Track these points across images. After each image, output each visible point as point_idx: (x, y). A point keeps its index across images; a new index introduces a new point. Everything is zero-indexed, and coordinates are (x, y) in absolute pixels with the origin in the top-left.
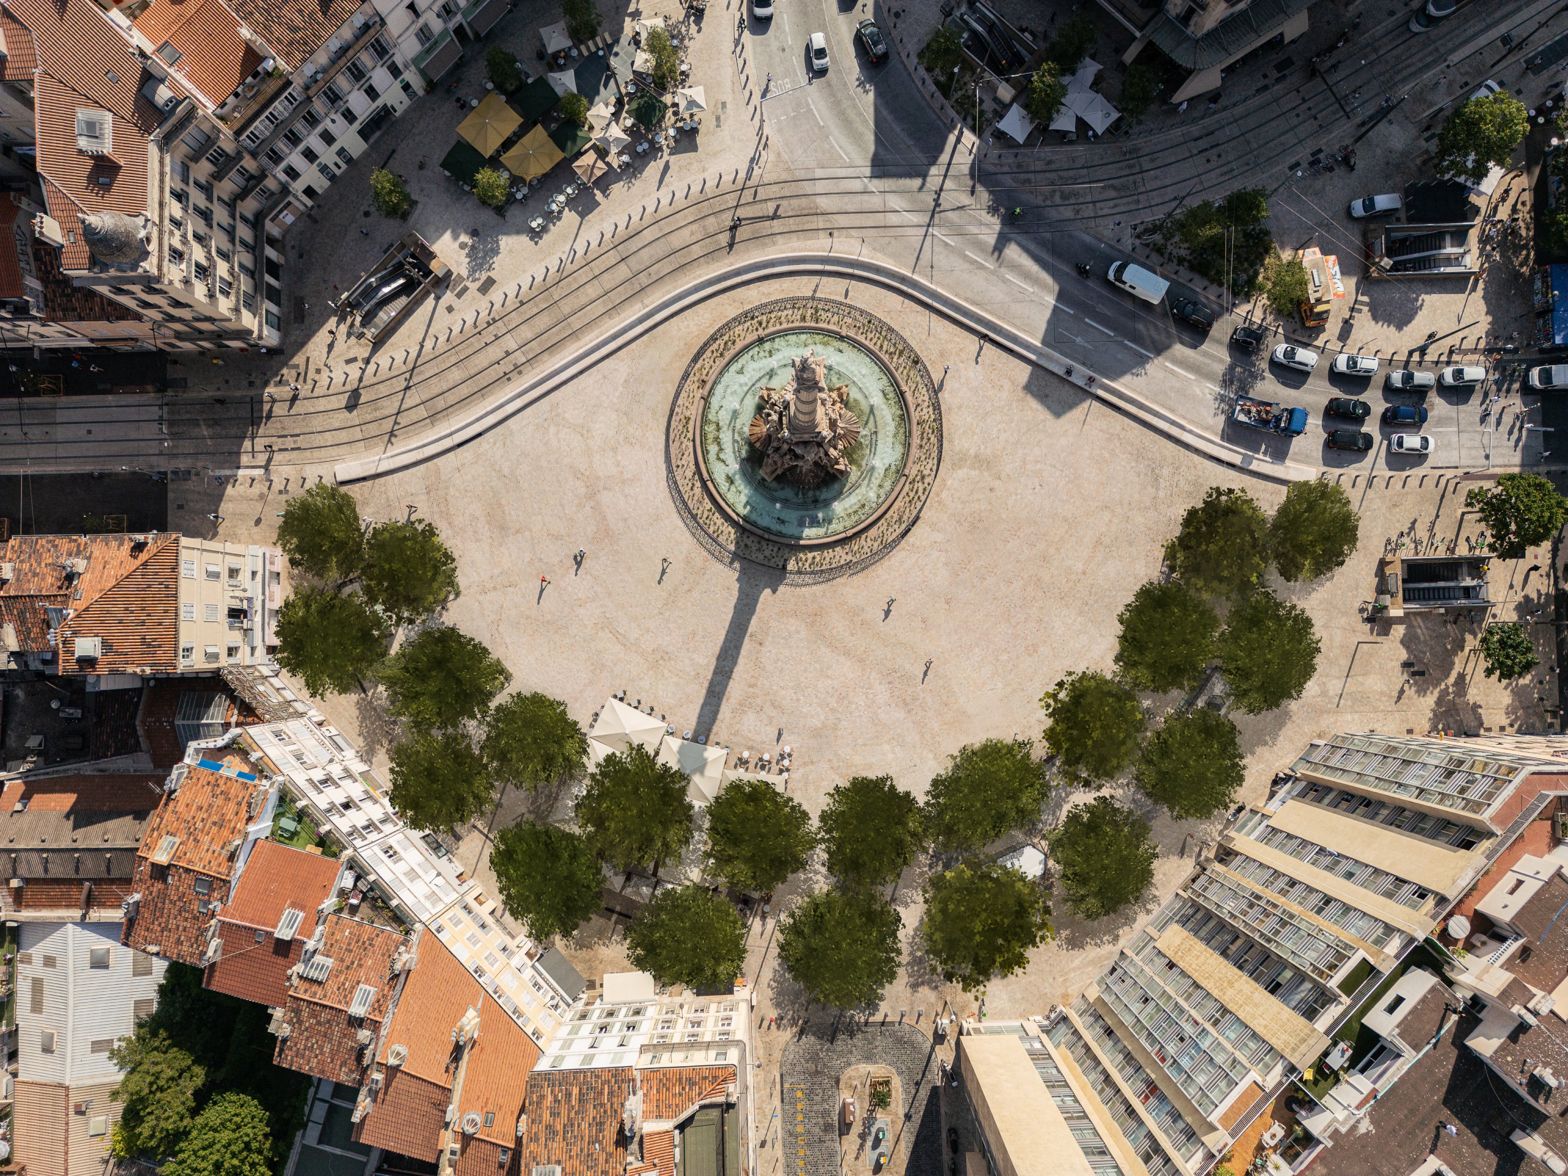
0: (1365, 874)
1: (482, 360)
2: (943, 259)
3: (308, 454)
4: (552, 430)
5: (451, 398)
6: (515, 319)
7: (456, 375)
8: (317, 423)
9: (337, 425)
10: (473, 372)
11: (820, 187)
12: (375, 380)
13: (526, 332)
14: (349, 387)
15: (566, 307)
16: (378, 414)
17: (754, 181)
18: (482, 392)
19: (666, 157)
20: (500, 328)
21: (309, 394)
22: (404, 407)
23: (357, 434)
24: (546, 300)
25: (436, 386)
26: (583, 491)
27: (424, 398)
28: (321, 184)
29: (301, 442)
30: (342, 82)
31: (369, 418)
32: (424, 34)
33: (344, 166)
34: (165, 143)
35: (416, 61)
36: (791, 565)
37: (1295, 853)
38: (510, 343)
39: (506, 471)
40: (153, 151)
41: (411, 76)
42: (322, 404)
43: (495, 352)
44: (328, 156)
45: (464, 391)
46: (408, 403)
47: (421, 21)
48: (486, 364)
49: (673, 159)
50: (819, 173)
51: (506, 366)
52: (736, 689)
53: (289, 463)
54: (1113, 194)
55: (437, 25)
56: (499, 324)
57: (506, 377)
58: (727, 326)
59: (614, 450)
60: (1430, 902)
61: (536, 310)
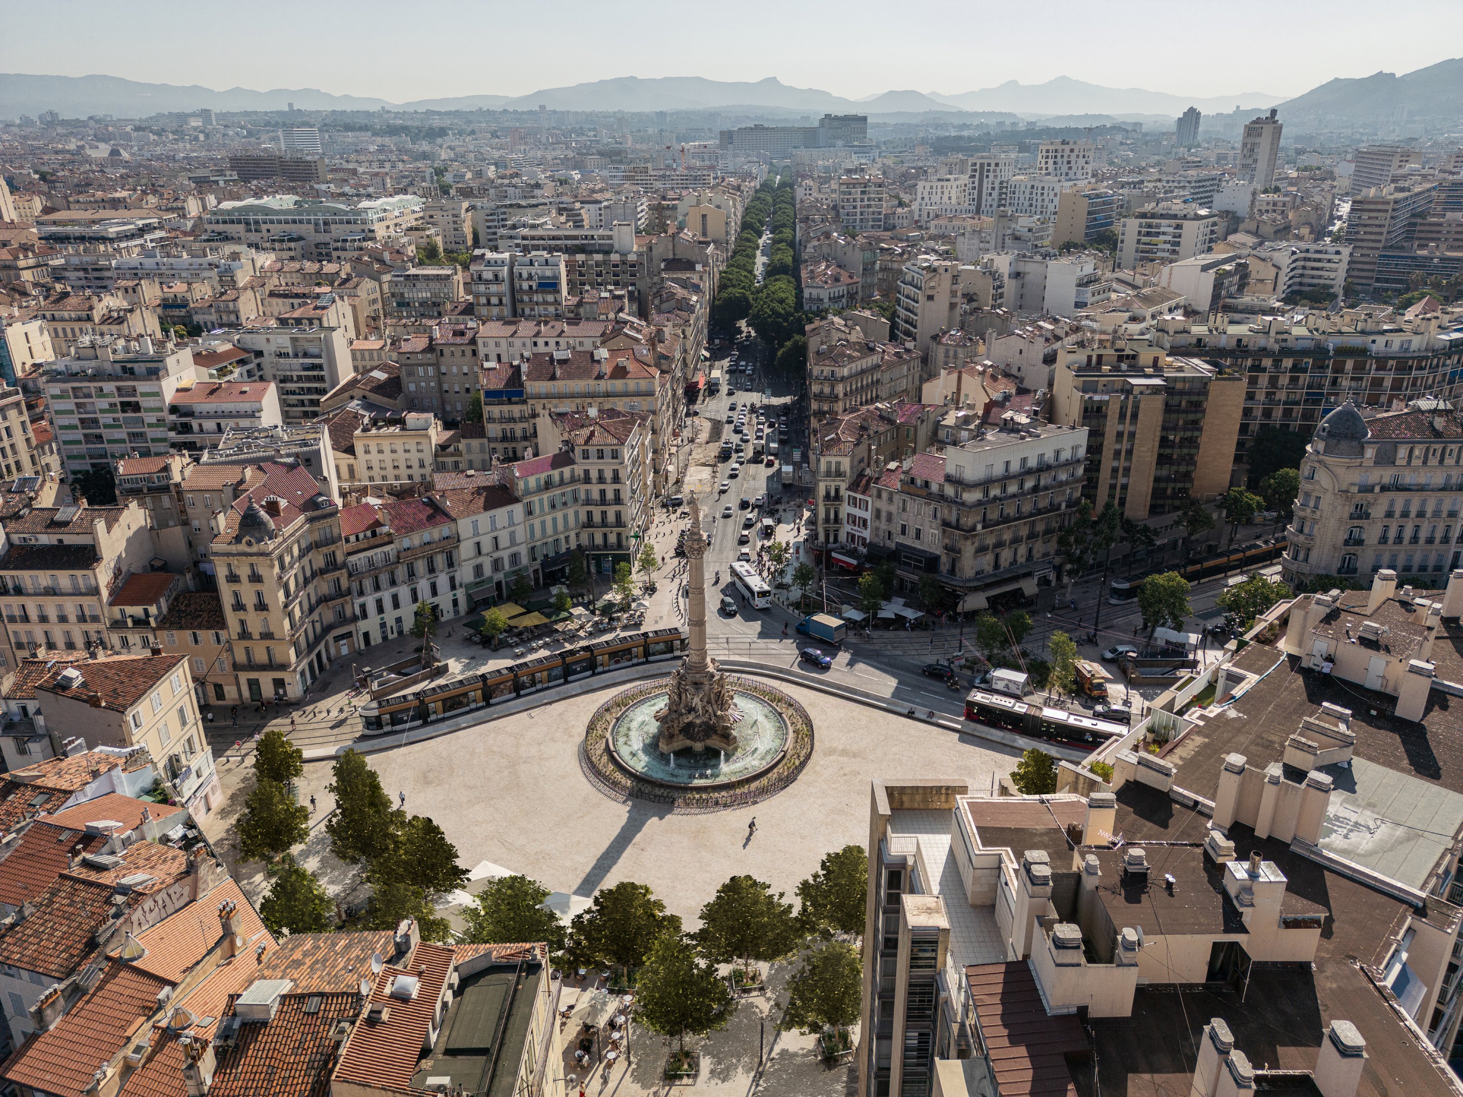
26: (505, 764)
28: (376, 638)
30: (421, 566)
32: (478, 570)
33: (395, 635)
34: (310, 520)
35: (468, 587)
36: (680, 801)
40: (302, 518)
41: (461, 594)
44: (390, 615)
47: (479, 560)
55: (488, 571)
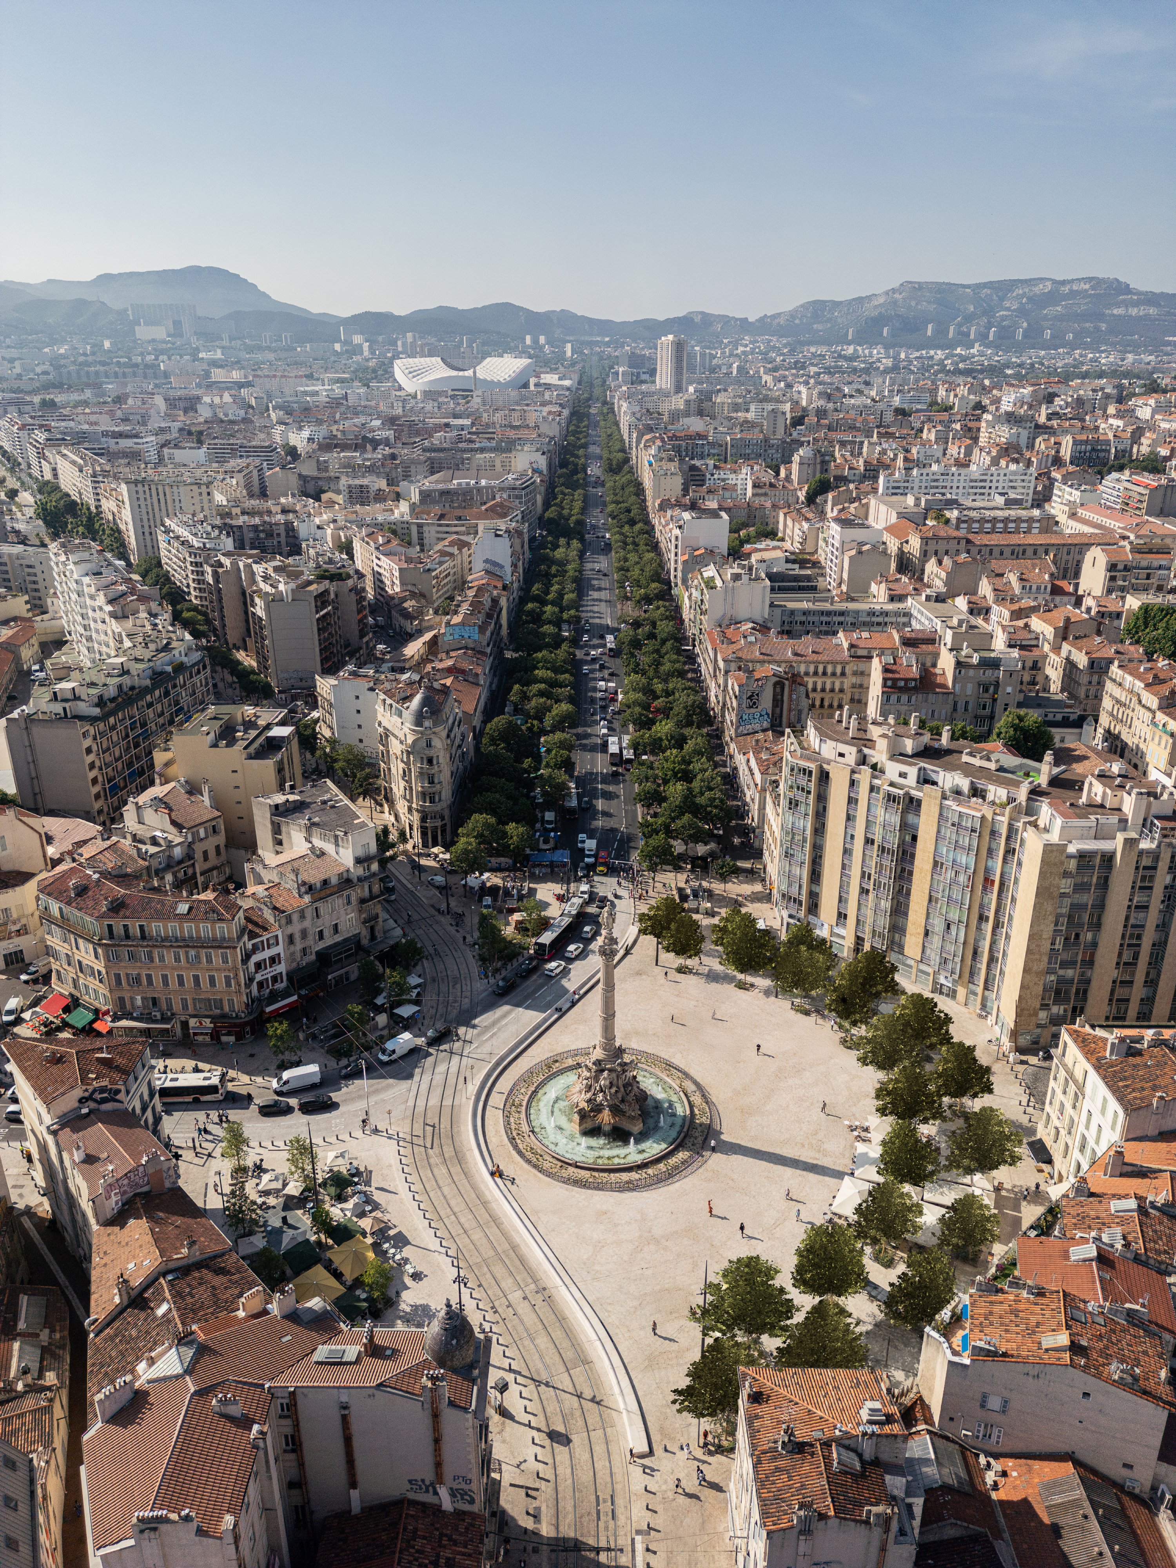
0: (850, 832)
1: (530, 1319)
2: (487, 1048)
3: (618, 1487)
4: (597, 1268)
5: (564, 1344)
6: (494, 1291)
7: (542, 1341)
8: (585, 1476)
9: (587, 1456)
10: (540, 1326)
11: (421, 1103)
12: (541, 1416)
13: (507, 1283)
14: (547, 1442)
15: (490, 1253)
16: (578, 1413)
17: (408, 1138)
18: (561, 1320)
19: (372, 1189)
20: (501, 1305)
21: (551, 1485)
22: (571, 1390)
23: (596, 1436)
24: (480, 1267)
25: (552, 1357)
26: (652, 1247)
27: (563, 1369)
29: (604, 1495)
31: (581, 1422)
36: (705, 1120)
37: (846, 901)
38: (516, 1296)
39: (636, 1303)
42: (564, 1471)
43: (523, 1308)
45: (558, 1334)
46: (567, 1385)
48: (534, 1316)
49: (374, 1184)
50: (411, 1103)
51: (538, 1300)
52: (807, 1156)
53: (628, 1507)
54: (458, 986)
56: (496, 1304)
57: (549, 1300)
58: (520, 1153)
59: (616, 1225)
60: (856, 776)
61: (489, 1276)
